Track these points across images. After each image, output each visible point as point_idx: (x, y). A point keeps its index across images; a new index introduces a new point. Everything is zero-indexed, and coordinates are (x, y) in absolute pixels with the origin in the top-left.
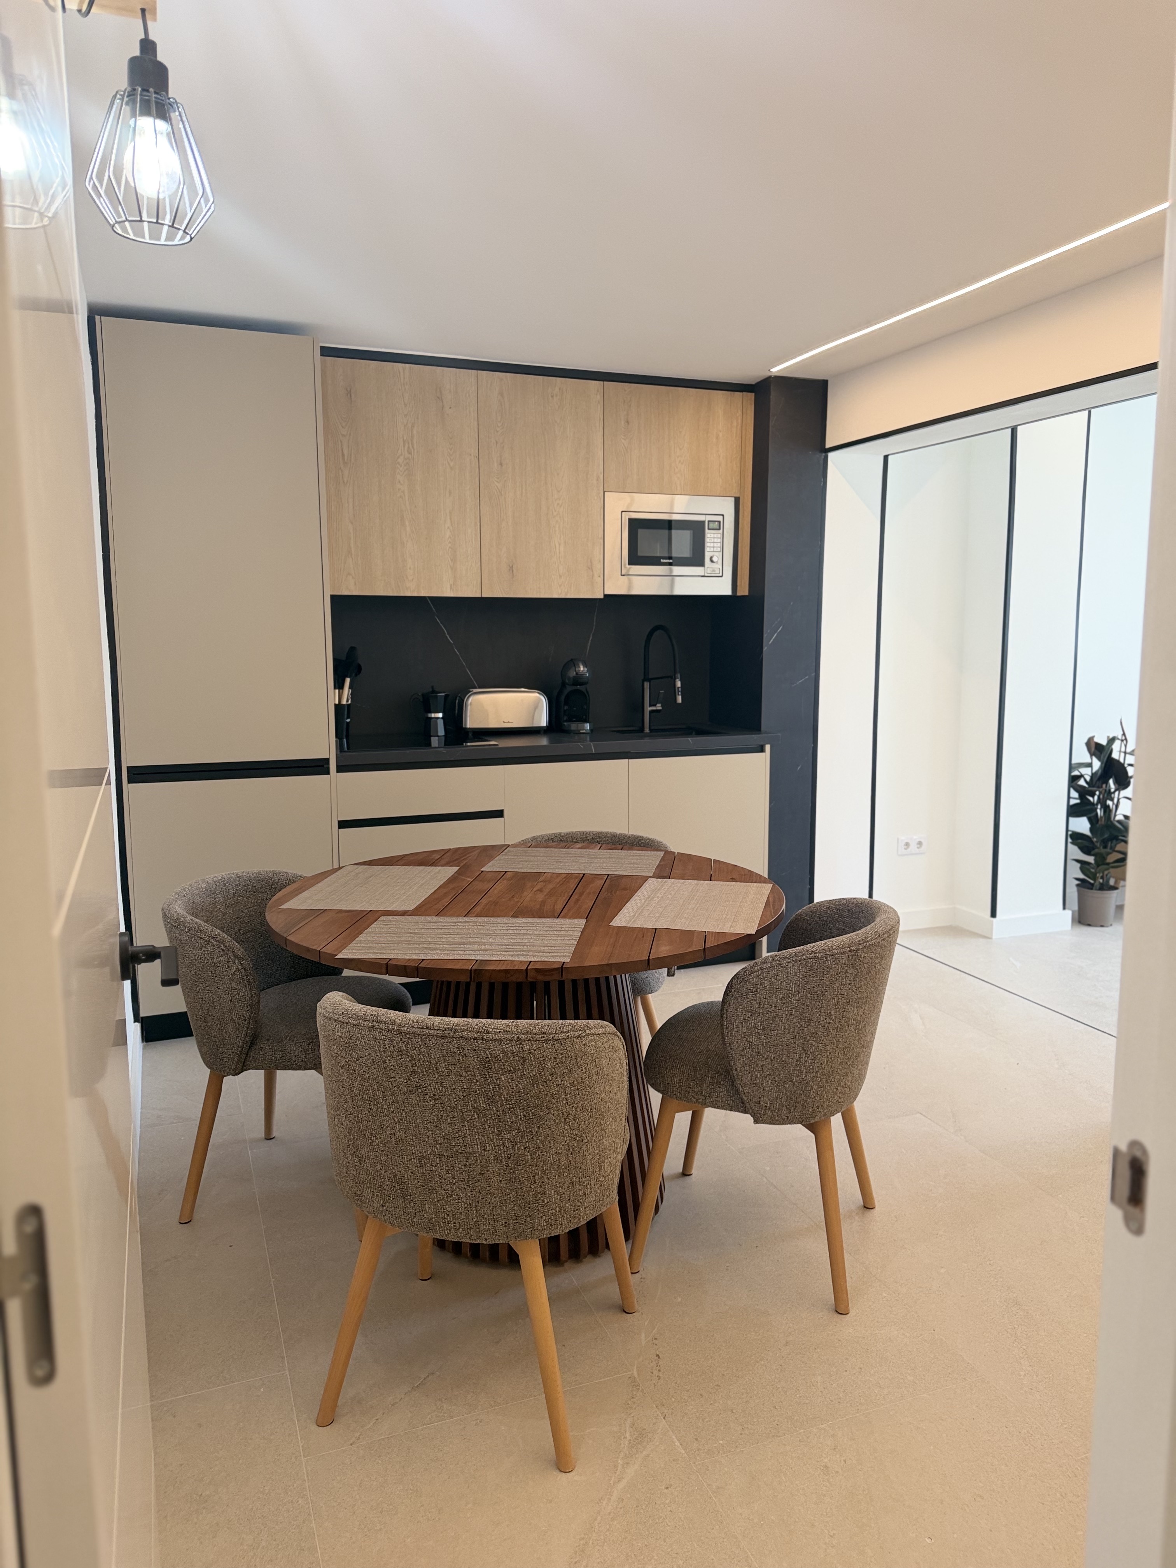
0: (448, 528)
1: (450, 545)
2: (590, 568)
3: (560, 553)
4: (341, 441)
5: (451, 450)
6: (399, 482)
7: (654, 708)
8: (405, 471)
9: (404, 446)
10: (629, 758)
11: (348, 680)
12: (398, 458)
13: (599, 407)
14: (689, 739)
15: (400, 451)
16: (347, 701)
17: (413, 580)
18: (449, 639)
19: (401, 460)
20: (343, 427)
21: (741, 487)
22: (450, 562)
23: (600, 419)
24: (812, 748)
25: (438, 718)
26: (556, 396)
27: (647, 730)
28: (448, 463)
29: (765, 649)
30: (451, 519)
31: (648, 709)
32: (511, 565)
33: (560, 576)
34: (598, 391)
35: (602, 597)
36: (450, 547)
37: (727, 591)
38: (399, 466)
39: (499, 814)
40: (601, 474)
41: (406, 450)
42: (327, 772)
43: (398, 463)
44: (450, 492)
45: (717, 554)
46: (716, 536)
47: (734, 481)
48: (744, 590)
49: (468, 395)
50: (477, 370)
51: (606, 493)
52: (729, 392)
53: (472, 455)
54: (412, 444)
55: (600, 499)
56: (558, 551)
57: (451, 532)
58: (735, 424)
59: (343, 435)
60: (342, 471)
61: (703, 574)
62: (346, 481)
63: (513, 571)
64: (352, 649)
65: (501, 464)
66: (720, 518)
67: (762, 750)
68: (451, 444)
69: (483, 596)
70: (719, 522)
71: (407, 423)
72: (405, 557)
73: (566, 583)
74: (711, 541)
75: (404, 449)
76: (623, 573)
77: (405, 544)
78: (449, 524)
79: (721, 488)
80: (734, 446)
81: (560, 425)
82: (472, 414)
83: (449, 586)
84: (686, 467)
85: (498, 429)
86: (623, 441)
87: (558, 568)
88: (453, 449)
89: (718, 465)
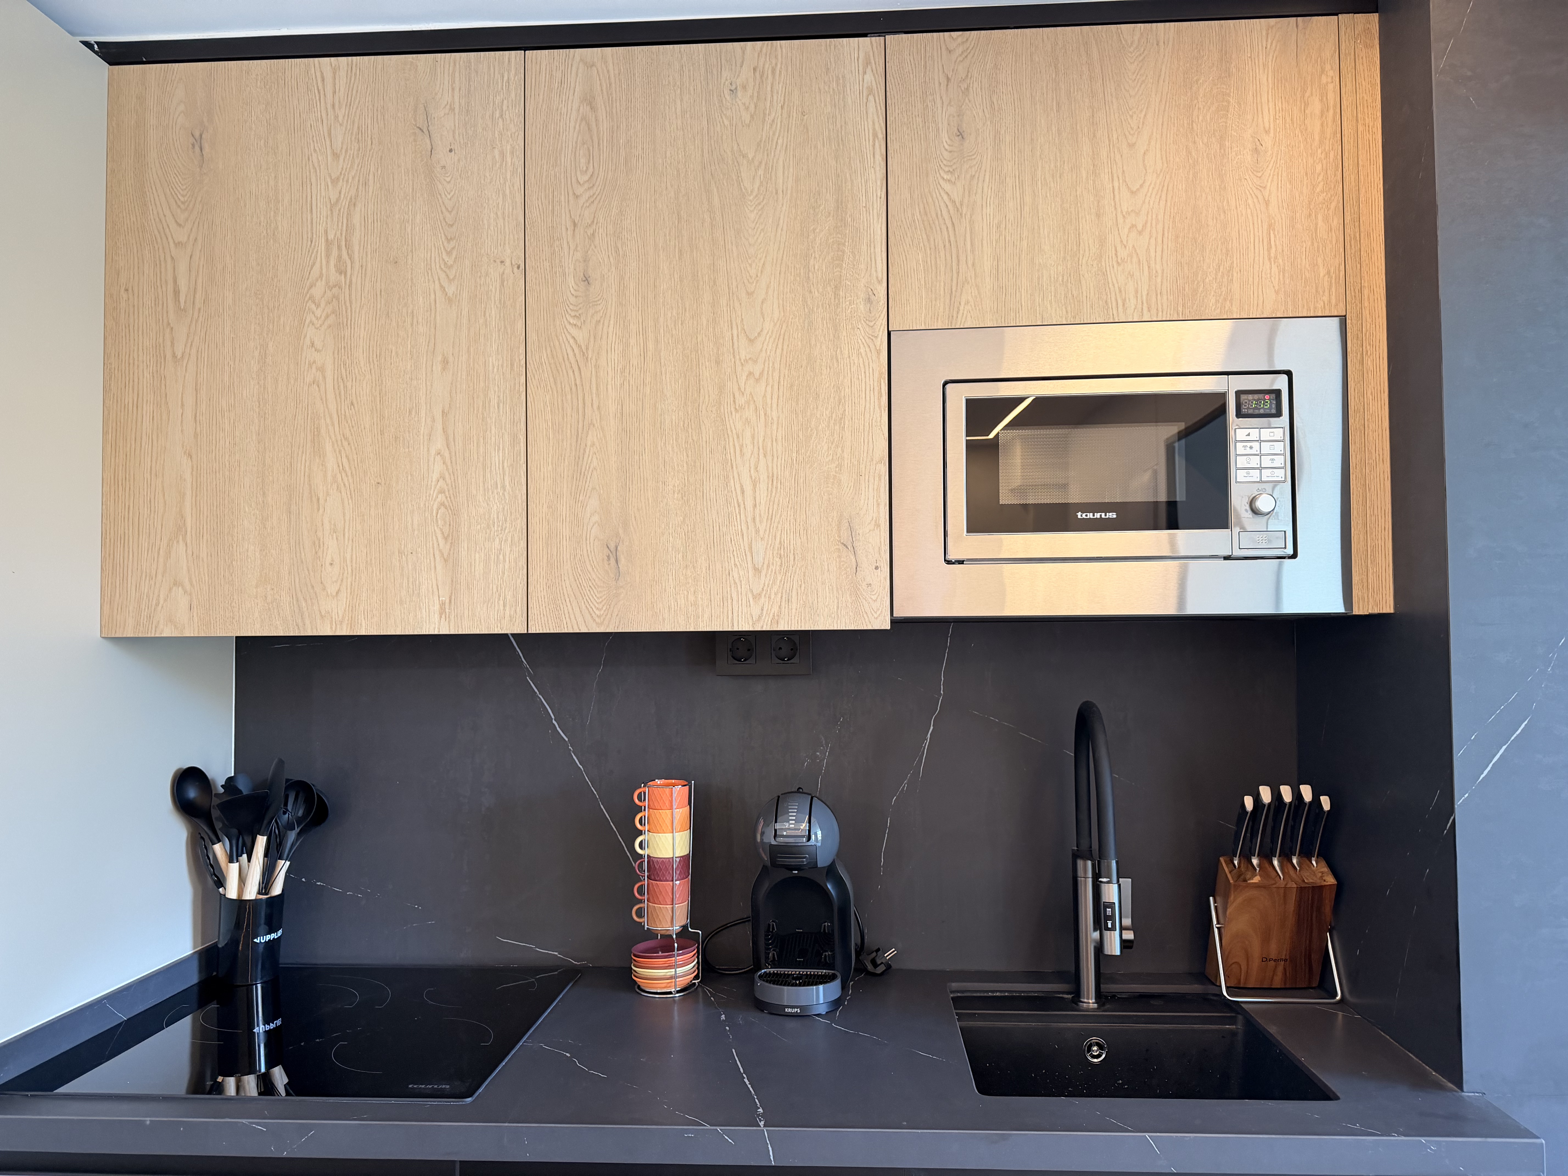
0: (439, 453)
1: (441, 498)
2: (849, 545)
3: (754, 505)
4: (172, 258)
5: (449, 253)
6: (313, 345)
8: (327, 317)
9: (328, 256)
12: (312, 286)
13: (871, 104)
15: (316, 269)
17: (339, 592)
18: (558, 729)
19: (318, 291)
20: (179, 225)
21: (1350, 286)
22: (441, 542)
23: (875, 135)
26: (744, 87)
27: (1090, 1001)
28: (442, 287)
30: (444, 430)
32: (612, 546)
33: (757, 570)
34: (867, 63)
35: (886, 625)
36: (442, 504)
37: (1324, 601)
38: (313, 307)
40: (880, 282)
41: (332, 263)
43: (312, 298)
44: (445, 362)
45: (1274, 488)
46: (1266, 434)
47: (1322, 272)
48: (1380, 596)
49: (497, 113)
50: (525, 49)
51: (894, 336)
52: (1293, 20)
53: (508, 263)
54: (349, 248)
55: (880, 350)
56: (749, 503)
57: (445, 462)
58: (1316, 106)
59: (178, 244)
61: (1228, 553)
63: (617, 561)
65: (586, 279)
66: (1281, 383)
68: (449, 240)
69: (532, 630)
70: (1278, 393)
71: (338, 200)
72: (320, 534)
73: (775, 589)
74: (1248, 451)
75: (328, 262)
76: (950, 557)
77: (322, 501)
78: (439, 443)
79: (1277, 292)
80: (1319, 168)
81: (756, 163)
82: (509, 160)
83: (437, 607)
84: (1153, 241)
85: (579, 190)
86: (947, 187)
87: (751, 548)
88: (454, 253)
89: (1265, 227)
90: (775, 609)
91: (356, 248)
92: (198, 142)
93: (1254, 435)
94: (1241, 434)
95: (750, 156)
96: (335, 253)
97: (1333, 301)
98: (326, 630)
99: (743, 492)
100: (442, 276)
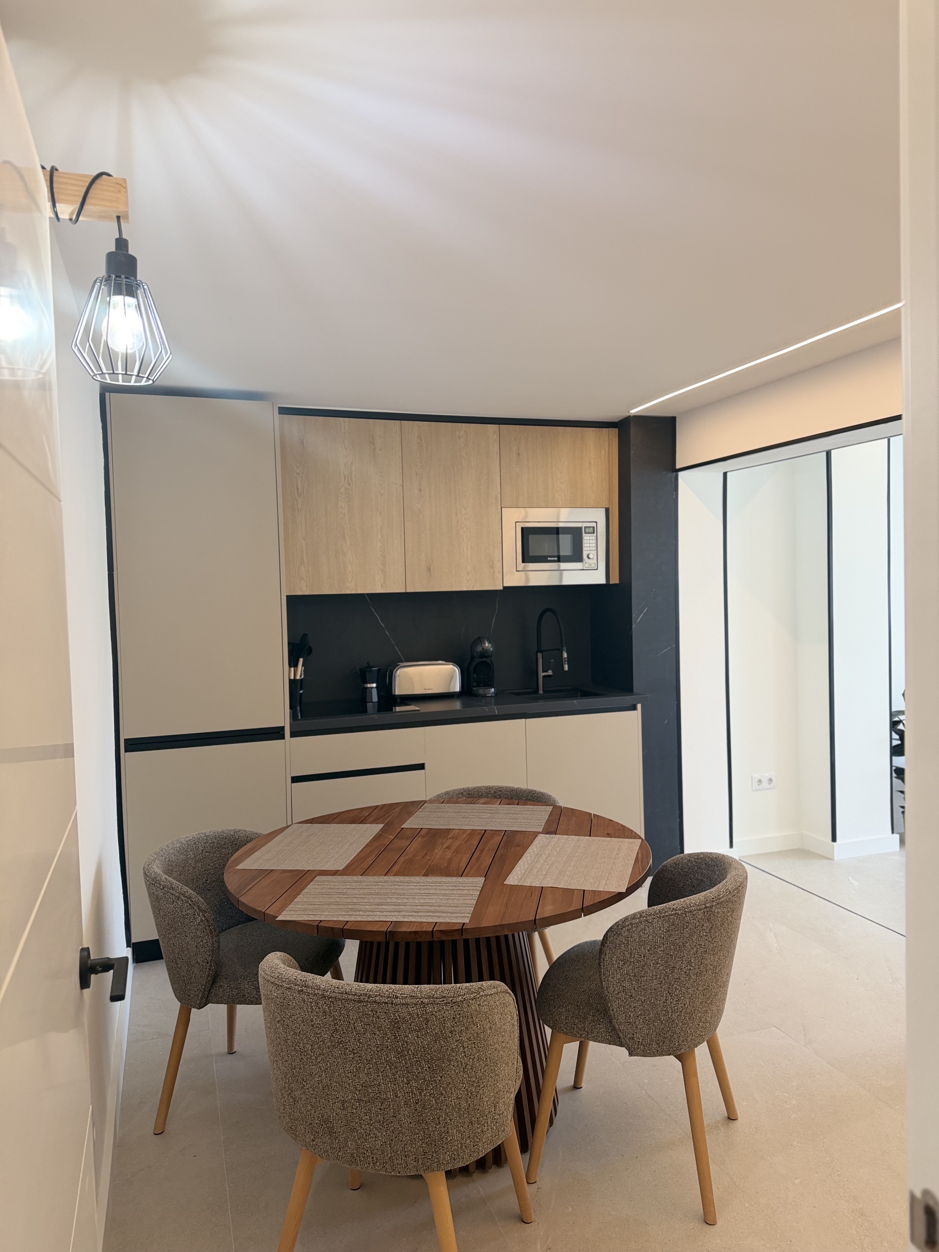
1: (380, 553)
2: (492, 567)
3: (467, 555)
4: (296, 478)
6: (341, 507)
7: (546, 674)
8: (345, 498)
9: (345, 479)
10: (526, 718)
11: (301, 660)
12: (340, 489)
13: (496, 444)
14: (574, 701)
15: (342, 483)
16: (301, 676)
17: (352, 581)
18: (381, 623)
19: (342, 490)
20: (297, 468)
21: (610, 500)
23: (497, 453)
24: (676, 705)
25: (372, 688)
26: (462, 437)
27: (541, 692)
28: (379, 491)
29: (634, 626)
30: (381, 533)
31: (542, 674)
32: (429, 567)
33: (468, 574)
34: (495, 432)
35: (501, 588)
36: (381, 555)
37: (602, 580)
38: (341, 495)
39: (421, 767)
40: (499, 494)
41: (346, 482)
42: (283, 737)
43: (340, 492)
44: (381, 513)
45: (592, 552)
46: (591, 538)
47: (604, 496)
48: (615, 579)
49: (394, 439)
50: (401, 420)
51: (503, 509)
52: (598, 429)
53: (398, 484)
54: (351, 478)
55: (499, 513)
56: (466, 555)
57: (381, 543)
58: (603, 452)
59: (297, 474)
60: (297, 501)
61: (582, 568)
62: (299, 508)
63: (430, 571)
64: (305, 636)
65: (420, 490)
66: (594, 525)
67: (634, 708)
68: (381, 477)
69: (407, 591)
70: (594, 527)
71: (347, 463)
72: (345, 563)
73: (473, 579)
74: (587, 542)
76: (518, 570)
77: (346, 554)
78: (379, 537)
79: (594, 501)
80: (604, 468)
81: (466, 459)
82: (397, 453)
84: (565, 486)
86: (516, 469)
87: (466, 568)
88: (383, 480)
89: (591, 484)
90: (473, 584)
92: (302, 442)
93: (588, 538)
94: (585, 538)
95: (464, 457)
98: (348, 592)
99: (464, 552)
100: (379, 487)
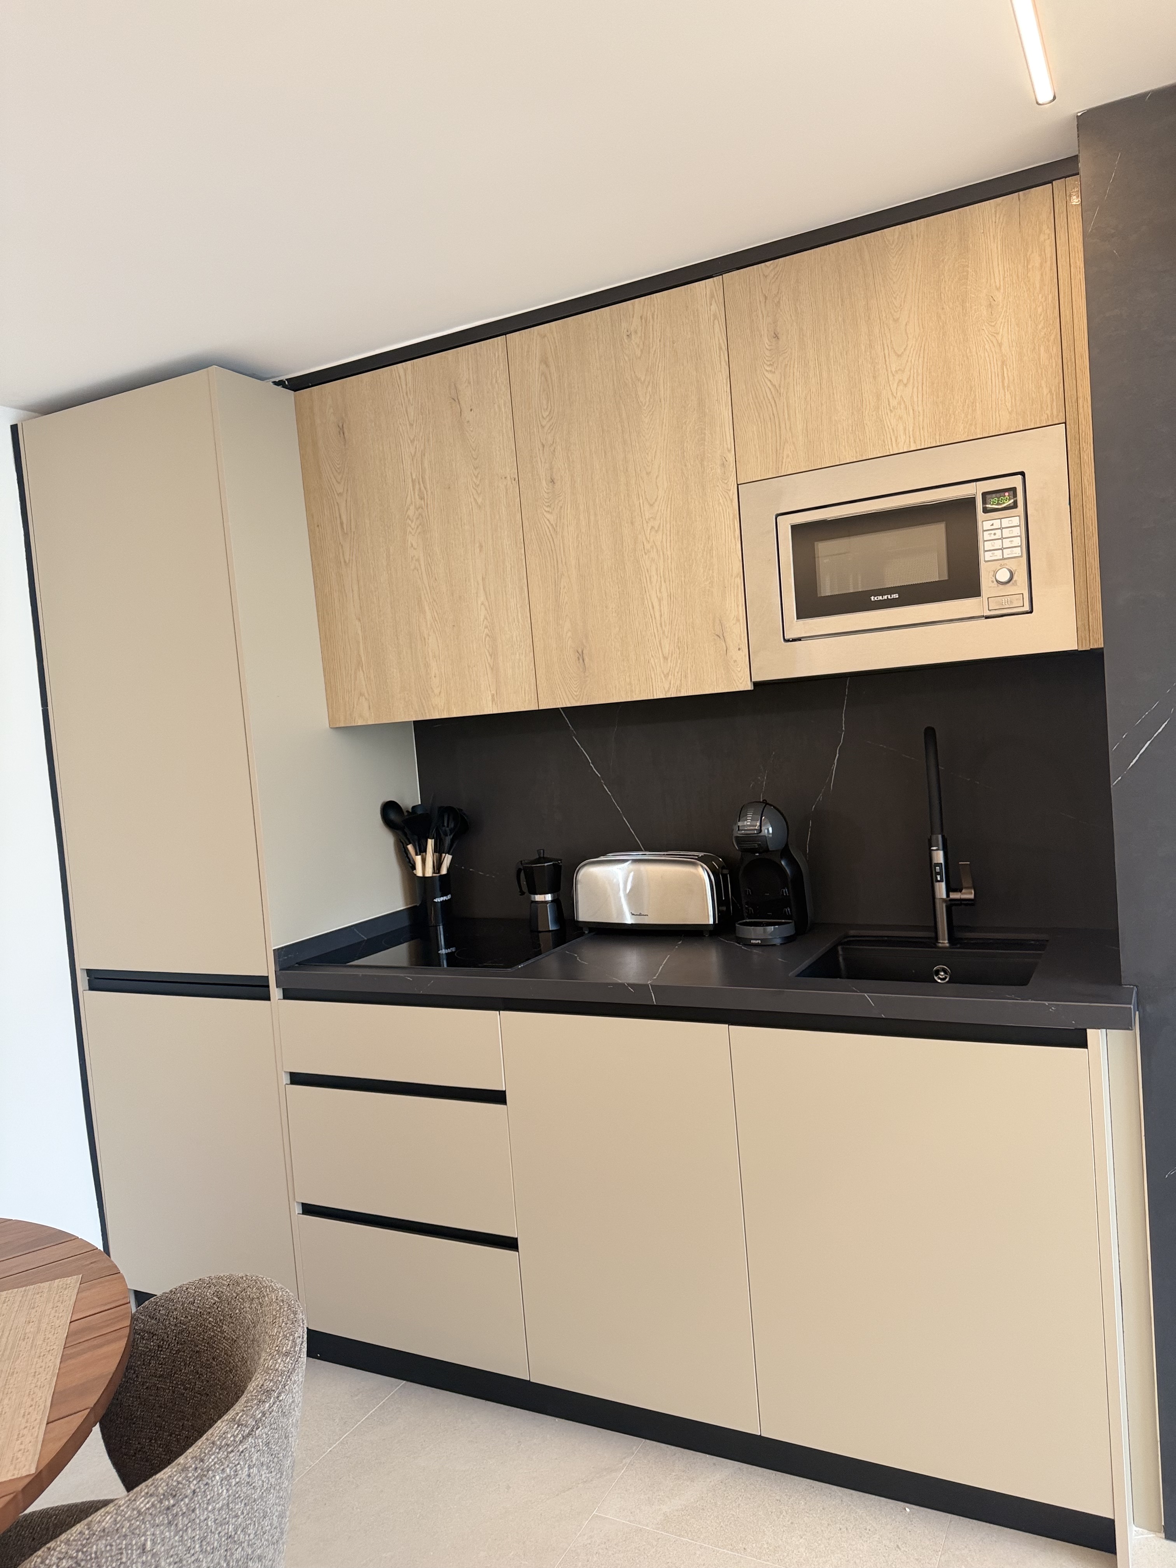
0: (482, 604)
1: (486, 631)
2: (721, 636)
3: (661, 616)
4: (338, 504)
5: (477, 477)
7: (957, 896)
9: (414, 489)
12: (408, 509)
13: (717, 326)
15: (409, 498)
18: (594, 769)
19: (411, 513)
20: (339, 483)
21: (1067, 399)
22: (489, 658)
25: (546, 902)
27: (944, 941)
29: (1114, 783)
30: (484, 590)
32: (580, 651)
33: (666, 658)
34: (712, 296)
35: (749, 687)
36: (487, 635)
38: (410, 522)
40: (729, 449)
41: (416, 494)
42: (266, 996)
43: (408, 517)
45: (1011, 562)
46: (1006, 522)
47: (1045, 391)
48: (1095, 636)
49: (494, 381)
50: (505, 334)
51: (741, 487)
53: (509, 478)
55: (732, 501)
57: (486, 609)
61: (979, 614)
63: (584, 660)
65: (553, 481)
66: (1016, 482)
67: (1079, 1040)
70: (1013, 490)
71: (415, 453)
72: (427, 660)
73: (677, 670)
74: (993, 537)
75: (414, 493)
76: (789, 637)
77: (427, 640)
78: (482, 598)
79: (1010, 413)
80: (1040, 310)
81: (646, 383)
82: (503, 410)
83: (490, 697)
84: (915, 389)
85: (544, 423)
86: (769, 376)
88: (479, 476)
89: (999, 364)
90: (678, 682)
91: (428, 482)
92: (341, 430)
93: (997, 524)
94: (987, 525)
95: (643, 380)
96: (417, 486)
97: (1055, 413)
98: (436, 716)
99: (653, 608)
100: (474, 492)
